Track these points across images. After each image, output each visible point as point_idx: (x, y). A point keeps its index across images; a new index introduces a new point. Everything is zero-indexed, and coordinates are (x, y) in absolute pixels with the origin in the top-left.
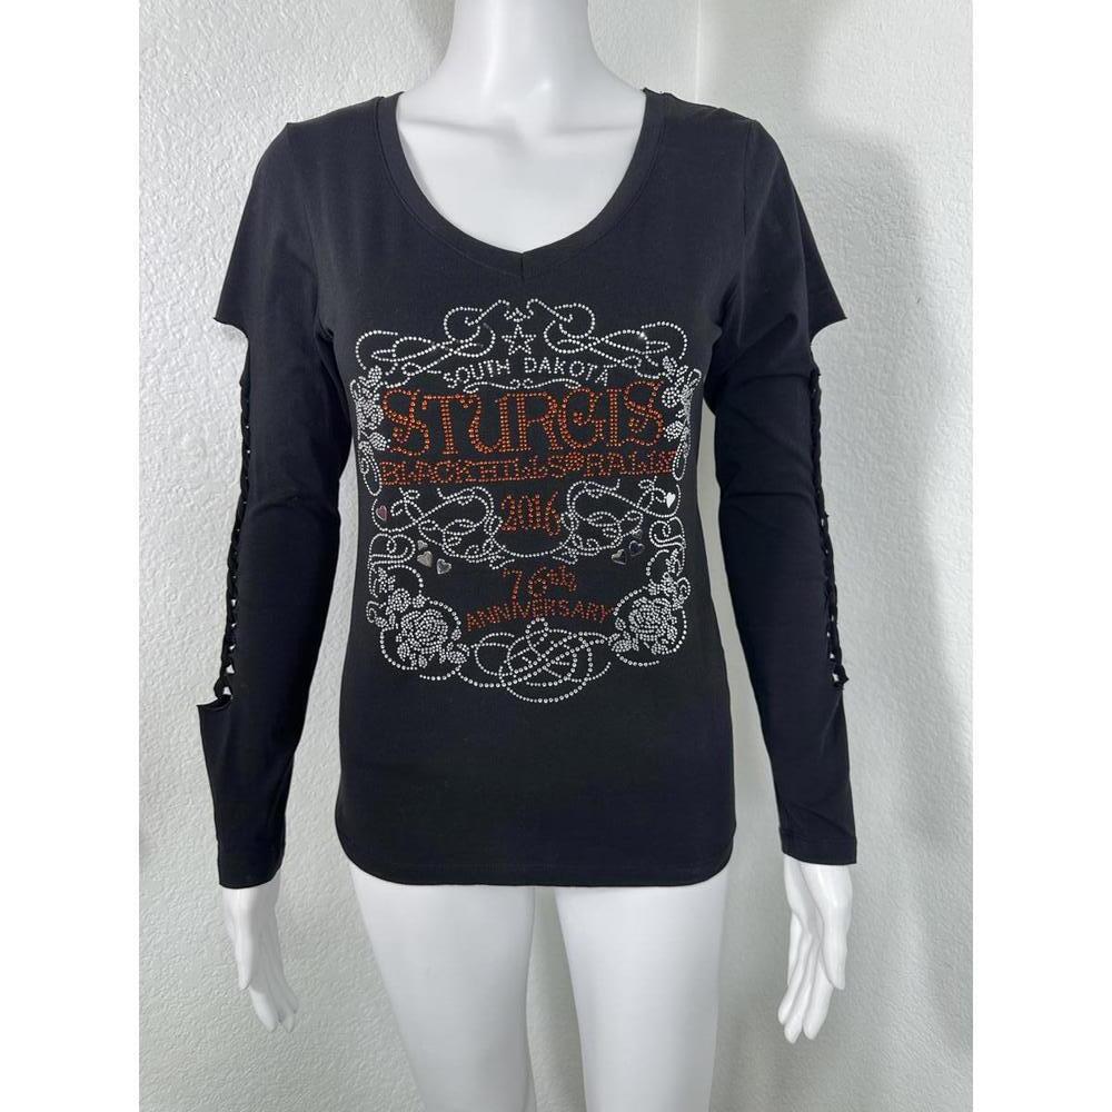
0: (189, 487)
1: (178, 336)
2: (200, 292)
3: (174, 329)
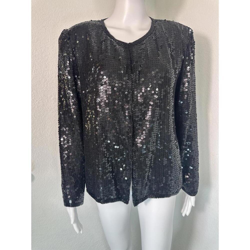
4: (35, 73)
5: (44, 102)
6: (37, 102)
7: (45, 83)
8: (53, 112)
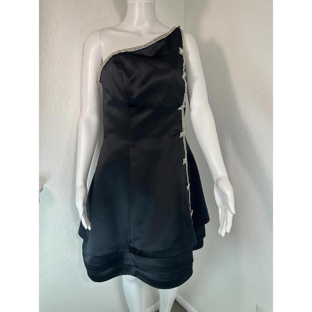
0: (71, 112)
1: (70, 76)
2: (75, 66)
3: (69, 74)
4: (52, 70)
5: (62, 104)
7: (63, 83)
8: (71, 117)
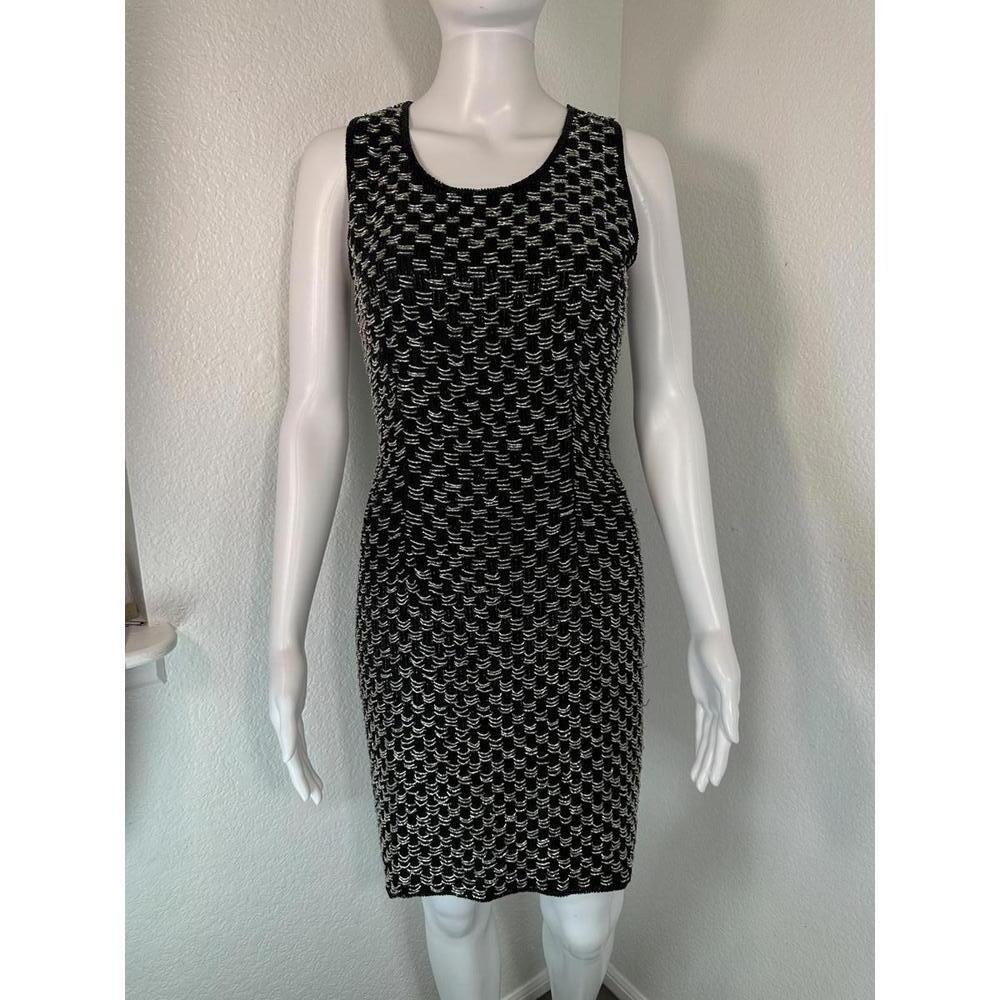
4: (203, 261)
5: (233, 369)
6: (208, 371)
7: (238, 299)
